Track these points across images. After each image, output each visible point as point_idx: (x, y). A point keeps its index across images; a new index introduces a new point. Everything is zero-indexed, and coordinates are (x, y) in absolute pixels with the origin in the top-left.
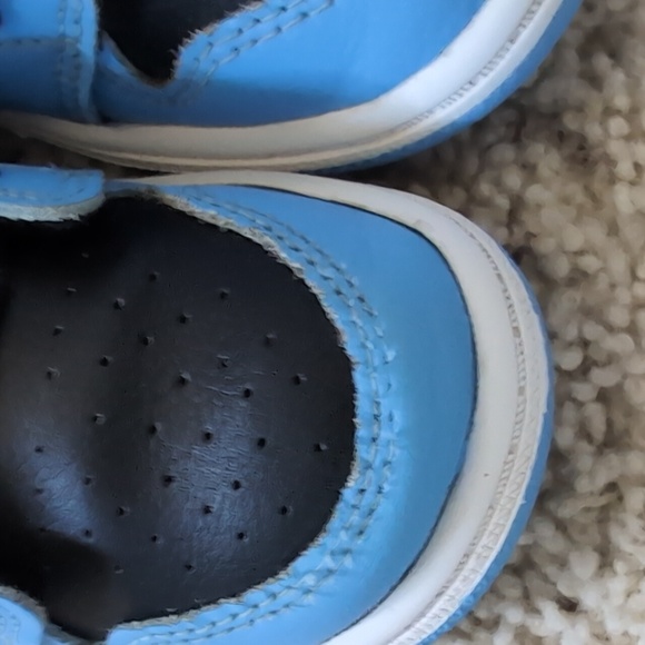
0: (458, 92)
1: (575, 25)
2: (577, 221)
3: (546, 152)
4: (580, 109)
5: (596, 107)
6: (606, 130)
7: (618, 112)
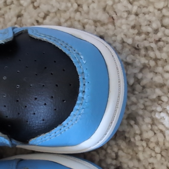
0: (103, 137)
1: (125, 113)
2: (131, 159)
3: (122, 142)
4: (129, 133)
5: (132, 133)
6: (135, 139)
7: (137, 134)
